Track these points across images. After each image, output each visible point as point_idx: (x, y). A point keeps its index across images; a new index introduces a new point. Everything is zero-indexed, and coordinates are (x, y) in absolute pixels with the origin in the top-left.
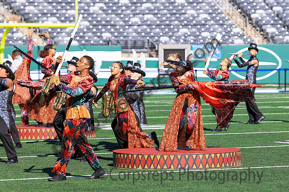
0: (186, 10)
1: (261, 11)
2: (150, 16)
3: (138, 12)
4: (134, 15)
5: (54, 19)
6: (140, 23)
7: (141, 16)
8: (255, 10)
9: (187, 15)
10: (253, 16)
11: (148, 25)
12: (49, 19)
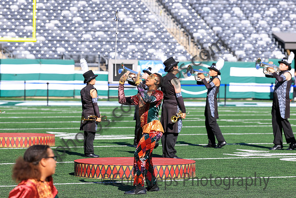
0: (134, 29)
1: (203, 31)
2: (101, 33)
3: (90, 29)
4: (86, 32)
5: (13, 34)
6: (91, 39)
7: (92, 33)
8: (197, 30)
9: (134, 33)
10: (195, 35)
11: (99, 41)
12: (9, 34)
